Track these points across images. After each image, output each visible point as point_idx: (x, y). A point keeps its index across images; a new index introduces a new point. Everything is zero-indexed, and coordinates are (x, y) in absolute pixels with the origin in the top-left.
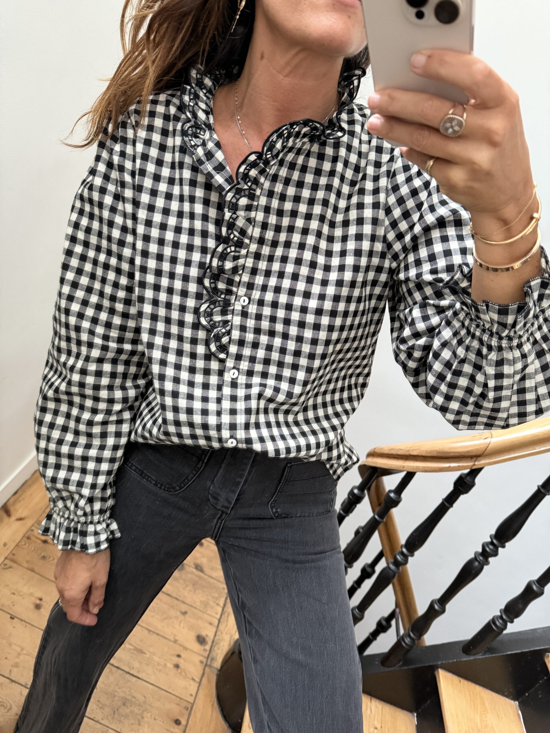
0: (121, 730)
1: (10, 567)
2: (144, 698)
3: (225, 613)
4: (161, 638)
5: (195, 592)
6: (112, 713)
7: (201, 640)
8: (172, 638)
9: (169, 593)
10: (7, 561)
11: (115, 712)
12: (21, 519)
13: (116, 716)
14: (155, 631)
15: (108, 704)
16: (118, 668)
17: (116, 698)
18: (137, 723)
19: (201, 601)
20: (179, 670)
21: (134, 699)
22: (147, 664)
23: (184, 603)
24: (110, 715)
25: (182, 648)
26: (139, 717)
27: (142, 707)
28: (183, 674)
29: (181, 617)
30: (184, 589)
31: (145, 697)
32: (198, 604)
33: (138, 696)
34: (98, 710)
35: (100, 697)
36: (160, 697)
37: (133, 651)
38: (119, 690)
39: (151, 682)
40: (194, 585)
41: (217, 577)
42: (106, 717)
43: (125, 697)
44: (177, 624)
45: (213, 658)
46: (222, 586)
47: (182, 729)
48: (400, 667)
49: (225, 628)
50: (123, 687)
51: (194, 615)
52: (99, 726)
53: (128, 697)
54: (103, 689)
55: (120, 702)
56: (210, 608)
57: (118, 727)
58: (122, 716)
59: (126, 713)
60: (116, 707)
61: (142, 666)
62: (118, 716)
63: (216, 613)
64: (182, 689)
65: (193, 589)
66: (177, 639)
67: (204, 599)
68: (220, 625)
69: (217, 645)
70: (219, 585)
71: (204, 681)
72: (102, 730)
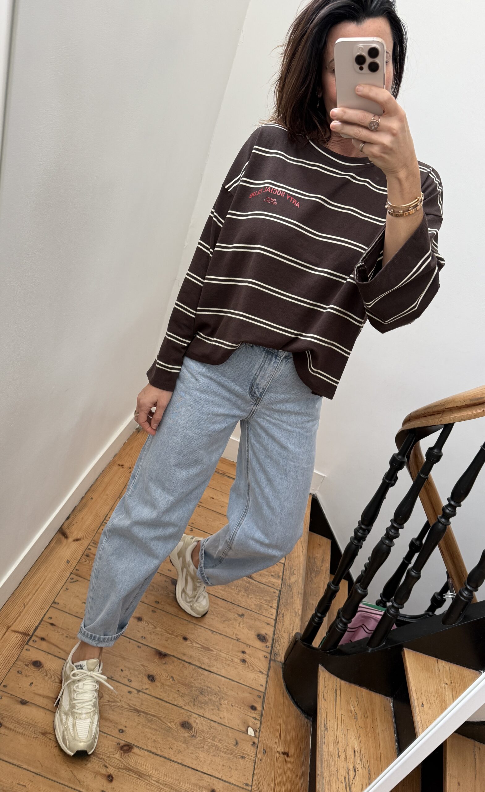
0: (203, 715)
1: (77, 581)
2: (218, 689)
3: (279, 615)
4: (224, 637)
5: (248, 597)
6: (192, 700)
7: (262, 638)
8: (234, 638)
9: (223, 598)
10: (72, 576)
11: (195, 699)
12: (77, 540)
13: (195, 703)
14: (218, 632)
15: (187, 693)
16: (190, 663)
17: (194, 688)
18: (217, 708)
19: (255, 605)
20: (246, 664)
21: (209, 689)
22: (216, 660)
23: (240, 606)
24: (191, 702)
25: (245, 645)
26: (217, 703)
27: (218, 695)
28: (251, 667)
29: (240, 619)
30: (237, 594)
32: (253, 606)
33: (213, 687)
34: (180, 698)
35: (178, 688)
36: (233, 688)
37: (200, 649)
38: (195, 681)
39: (222, 675)
40: (246, 590)
41: (266, 582)
42: (187, 704)
43: (201, 687)
44: (236, 624)
45: (276, 654)
46: (272, 590)
47: (258, 714)
48: (460, 622)
49: (282, 627)
50: (198, 679)
51: (251, 616)
52: (183, 711)
53: (204, 687)
54: (180, 681)
55: (198, 691)
56: (264, 610)
57: (200, 712)
58: (203, 703)
59: (205, 701)
60: (194, 695)
61: (212, 661)
62: (199, 703)
63: (272, 615)
64: (252, 680)
65: (246, 594)
66: (239, 638)
67: (258, 603)
68: (277, 624)
69: (277, 642)
70: (269, 590)
71: (271, 673)
72: (186, 714)
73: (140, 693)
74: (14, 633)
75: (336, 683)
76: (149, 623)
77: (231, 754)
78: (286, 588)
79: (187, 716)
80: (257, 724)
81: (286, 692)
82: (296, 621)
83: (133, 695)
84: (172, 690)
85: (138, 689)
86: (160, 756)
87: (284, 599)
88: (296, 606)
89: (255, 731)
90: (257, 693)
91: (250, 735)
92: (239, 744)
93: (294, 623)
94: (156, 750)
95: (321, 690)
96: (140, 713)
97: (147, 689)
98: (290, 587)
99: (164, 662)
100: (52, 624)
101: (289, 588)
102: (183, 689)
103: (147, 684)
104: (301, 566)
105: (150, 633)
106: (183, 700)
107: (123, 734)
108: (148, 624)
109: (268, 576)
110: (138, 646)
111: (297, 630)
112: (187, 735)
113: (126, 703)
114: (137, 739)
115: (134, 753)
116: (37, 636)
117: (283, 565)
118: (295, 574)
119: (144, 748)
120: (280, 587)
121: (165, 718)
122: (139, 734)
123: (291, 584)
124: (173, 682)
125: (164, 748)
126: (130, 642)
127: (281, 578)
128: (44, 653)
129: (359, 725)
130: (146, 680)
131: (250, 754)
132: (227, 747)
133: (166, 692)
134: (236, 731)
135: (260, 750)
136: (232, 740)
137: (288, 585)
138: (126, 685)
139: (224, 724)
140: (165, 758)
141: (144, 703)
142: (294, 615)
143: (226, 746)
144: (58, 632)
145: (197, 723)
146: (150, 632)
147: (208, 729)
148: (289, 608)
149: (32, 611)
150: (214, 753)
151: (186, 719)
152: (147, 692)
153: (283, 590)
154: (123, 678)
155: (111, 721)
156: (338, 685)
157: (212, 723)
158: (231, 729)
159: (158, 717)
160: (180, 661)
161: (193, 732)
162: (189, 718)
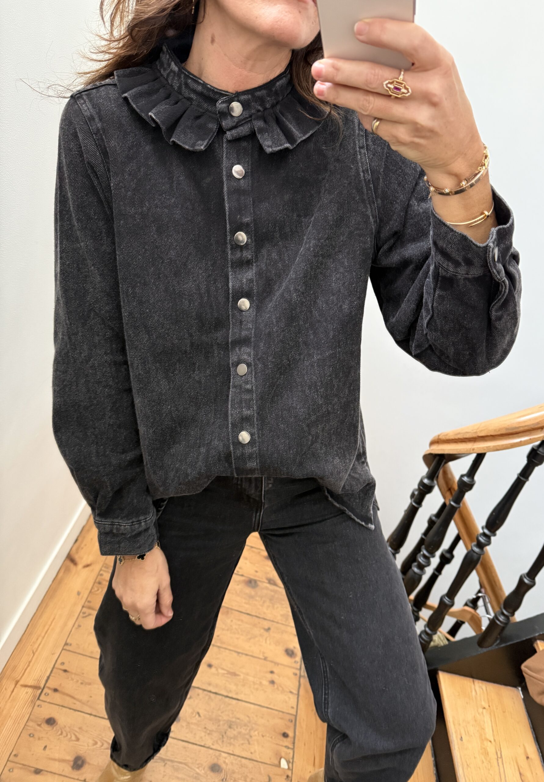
0: (233, 751)
1: (90, 615)
2: (247, 719)
4: (251, 658)
5: (273, 606)
6: (221, 736)
7: (290, 653)
8: (261, 656)
9: (248, 612)
10: (85, 610)
11: (223, 735)
12: (87, 566)
13: (224, 740)
14: (244, 652)
15: (214, 730)
16: (216, 693)
17: (221, 723)
18: (247, 742)
19: (282, 615)
20: (276, 685)
21: (238, 721)
22: (244, 685)
23: (265, 619)
24: (220, 739)
25: (273, 664)
26: (247, 737)
27: (248, 726)
28: (280, 689)
29: (266, 634)
30: (262, 606)
31: (248, 716)
32: (279, 617)
33: (242, 717)
34: (207, 736)
35: (205, 724)
36: (263, 715)
37: (226, 675)
38: (222, 715)
39: (252, 702)
40: (271, 599)
42: (216, 742)
43: (229, 720)
44: (262, 642)
47: (291, 741)
48: (497, 645)
50: (226, 711)
51: (277, 629)
52: (211, 751)
53: (232, 719)
54: (207, 717)
55: (226, 725)
57: (230, 750)
58: (231, 738)
59: (234, 735)
60: (223, 731)
61: (239, 688)
62: (227, 739)
64: (282, 703)
65: (271, 605)
66: (266, 655)
67: (284, 612)
71: (302, 692)
72: (215, 755)
74: (23, 688)
79: (217, 756)
80: (290, 753)
89: (288, 762)
91: (283, 768)
92: (273, 780)
96: (166, 762)
100: (65, 671)
102: (211, 726)
106: (211, 738)
116: (49, 688)
121: (192, 763)
124: (199, 719)
128: (57, 707)
133: (192, 732)
134: (267, 765)
139: (255, 759)
144: (72, 679)
145: (227, 764)
147: (239, 769)
149: (41, 660)
151: (215, 761)
157: (243, 760)
158: (263, 765)
159: (185, 764)
160: (206, 692)
161: (222, 775)
162: (218, 759)
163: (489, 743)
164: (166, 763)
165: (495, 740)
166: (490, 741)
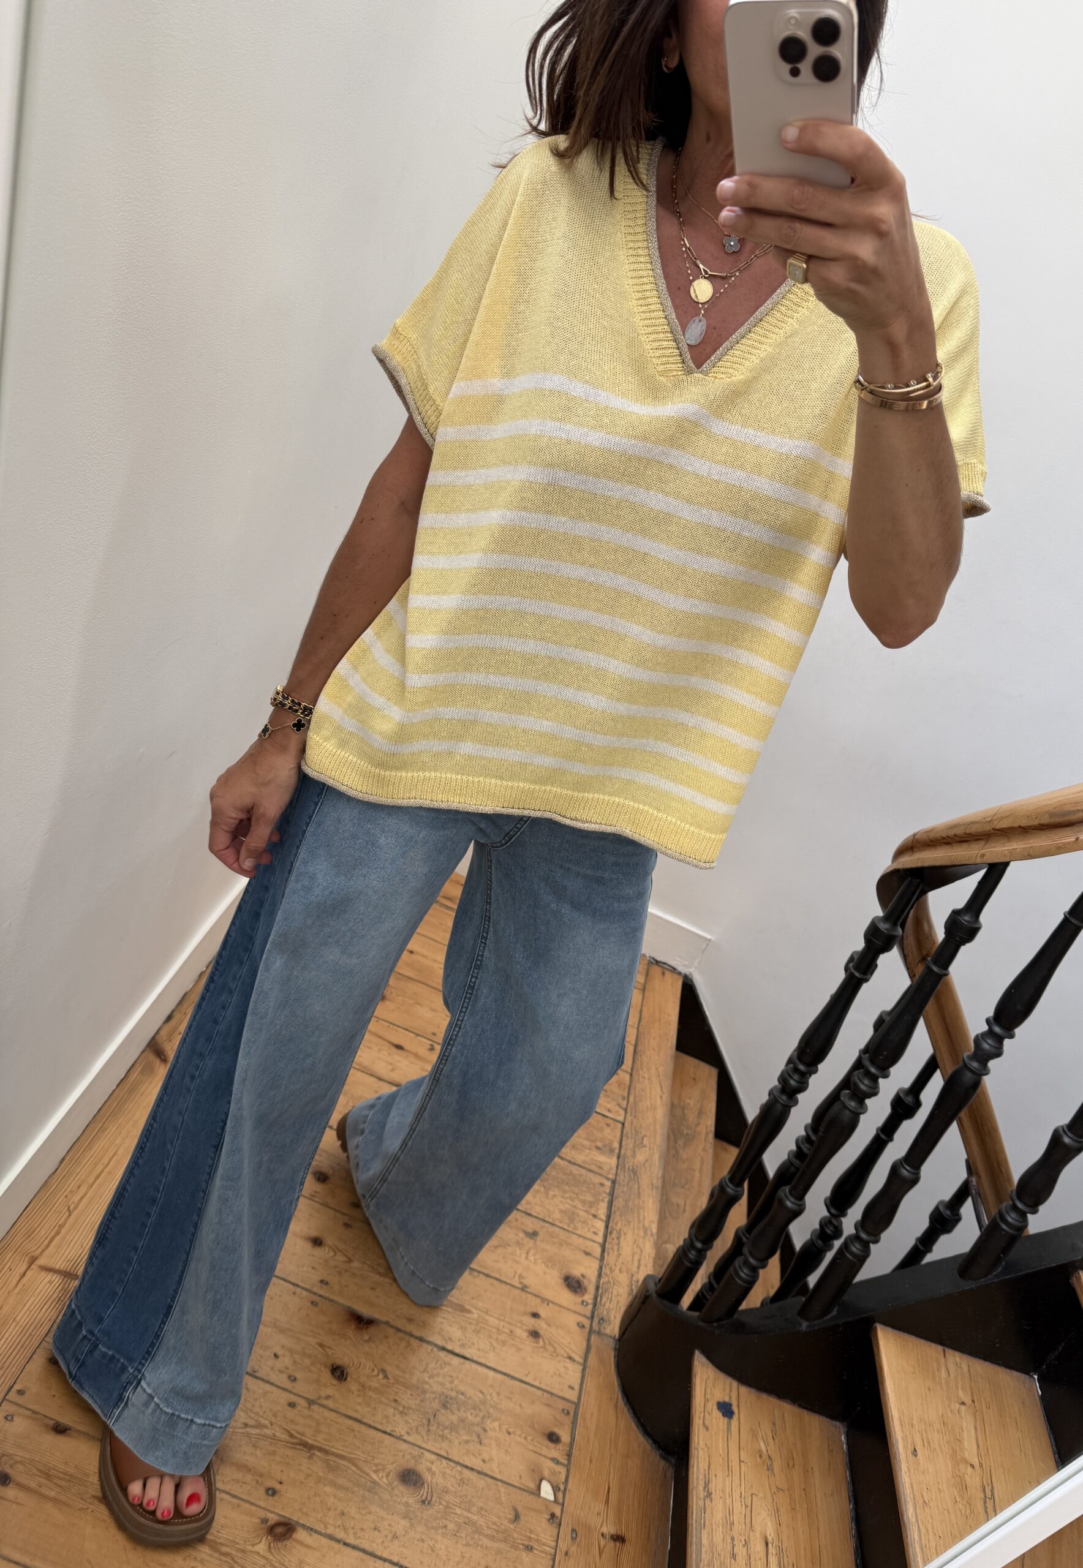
0: (447, 1452)
2: (481, 1395)
3: (611, 1233)
4: (495, 1283)
5: (547, 1194)
6: (424, 1420)
7: (574, 1284)
8: (516, 1283)
11: (429, 1419)
13: (431, 1428)
14: (482, 1270)
15: (413, 1407)
16: (421, 1339)
17: (427, 1395)
18: (476, 1439)
19: (561, 1211)
20: (541, 1340)
21: (460, 1396)
22: (477, 1332)
23: (530, 1215)
24: (423, 1426)
25: (539, 1301)
26: (475, 1428)
27: (480, 1410)
28: (550, 1348)
29: (528, 1243)
31: (481, 1392)
32: (557, 1215)
33: (470, 1392)
34: (397, 1416)
35: (396, 1393)
36: (511, 1393)
38: (431, 1381)
39: (490, 1365)
41: (584, 1162)
42: (414, 1430)
43: (443, 1393)
44: (521, 1256)
45: (602, 1319)
46: (597, 1179)
47: (563, 1450)
48: (998, 1276)
49: (617, 1261)
50: (438, 1375)
51: (552, 1237)
52: (404, 1446)
53: (449, 1393)
54: (401, 1379)
55: (437, 1401)
56: (580, 1224)
57: (440, 1449)
58: (446, 1428)
59: (452, 1423)
60: (430, 1411)
61: (468, 1335)
62: (438, 1427)
63: (594, 1233)
64: (552, 1376)
65: (542, 1189)
66: (525, 1282)
67: (567, 1206)
68: (606, 1254)
69: (606, 1292)
70: (591, 1179)
71: (592, 1360)
72: (410, 1453)
73: (315, 1407)
74: (44, 1272)
75: (731, 1391)
76: (337, 1250)
77: (505, 1541)
78: (626, 1173)
79: (415, 1457)
80: (560, 1472)
81: (621, 1403)
82: (644, 1246)
83: (299, 1411)
84: (383, 1399)
85: (310, 1397)
86: (354, 1547)
87: (620, 1200)
88: (646, 1214)
89: (556, 1489)
90: (561, 1405)
91: (545, 1499)
92: (522, 1517)
93: (642, 1252)
94: (346, 1536)
95: (697, 1409)
96: (312, 1452)
97: (328, 1397)
98: (634, 1171)
99: (366, 1337)
101: (632, 1175)
102: (405, 1398)
103: (330, 1387)
104: (658, 1127)
105: (340, 1273)
106: (406, 1421)
107: (275, 1498)
108: (335, 1255)
109: (590, 1149)
110: (312, 1303)
111: (646, 1266)
112: (411, 1501)
113: (284, 1429)
114: (304, 1510)
115: (298, 1542)
117: (620, 1125)
118: (645, 1146)
119: (319, 1529)
120: (614, 1172)
121: (366, 1462)
122: (309, 1498)
123: (637, 1166)
124: (386, 1380)
125: (362, 1529)
126: (294, 1293)
127: (616, 1154)
129: (777, 1484)
130: (326, 1375)
131: (543, 1540)
132: (497, 1526)
133: (368, 1405)
134: (515, 1490)
135: (566, 1530)
136: (506, 1510)
137: (631, 1168)
138: (285, 1389)
139: (490, 1473)
140: (364, 1551)
141: (323, 1428)
142: (642, 1233)
143: (495, 1523)
145: (435, 1474)
146: (337, 1269)
147: (457, 1487)
148: (631, 1219)
149: (85, 1224)
150: (469, 1538)
151: (411, 1465)
152: (330, 1403)
153: (621, 1178)
154: (277, 1372)
155: (250, 1470)
156: (734, 1395)
157: (466, 1472)
158: (505, 1485)
159: (350, 1460)
160: (401, 1335)
161: (424, 1491)
162: (416, 1461)
163: (970, 1469)
164: (314, 1454)
165: (981, 1465)
166: (972, 1466)
